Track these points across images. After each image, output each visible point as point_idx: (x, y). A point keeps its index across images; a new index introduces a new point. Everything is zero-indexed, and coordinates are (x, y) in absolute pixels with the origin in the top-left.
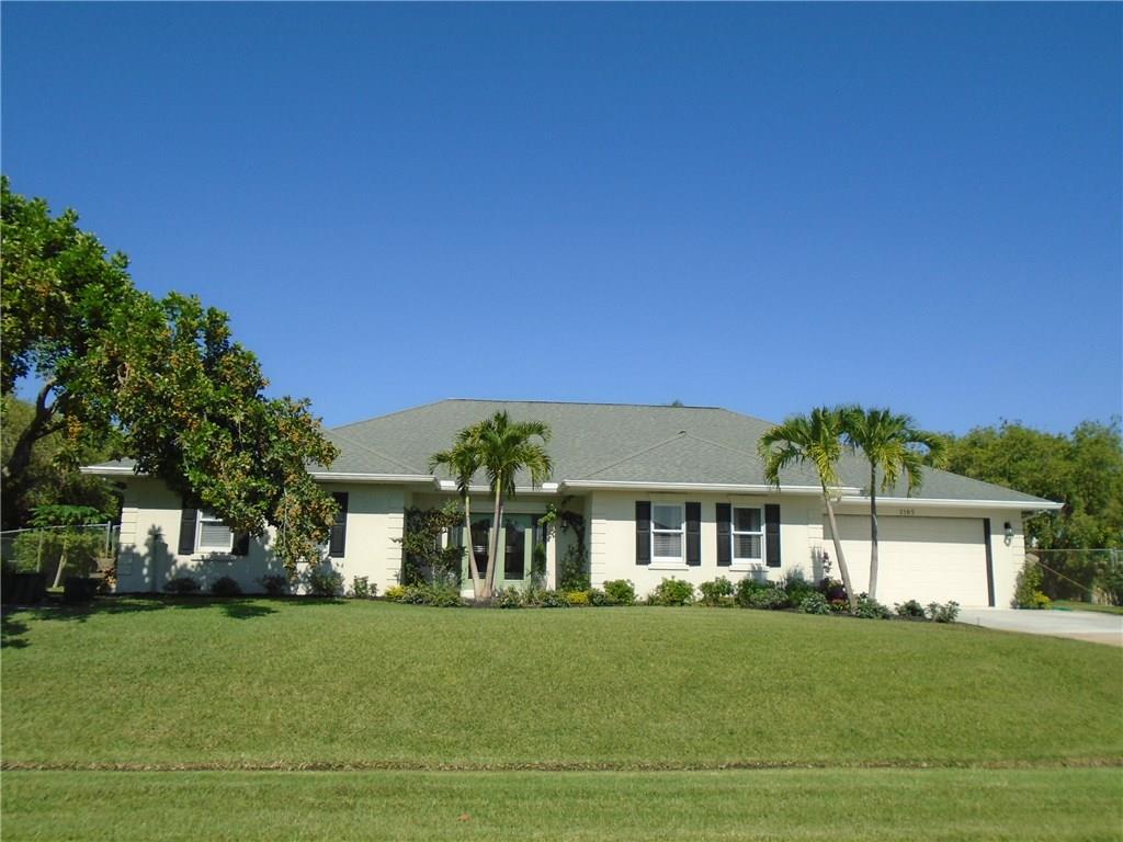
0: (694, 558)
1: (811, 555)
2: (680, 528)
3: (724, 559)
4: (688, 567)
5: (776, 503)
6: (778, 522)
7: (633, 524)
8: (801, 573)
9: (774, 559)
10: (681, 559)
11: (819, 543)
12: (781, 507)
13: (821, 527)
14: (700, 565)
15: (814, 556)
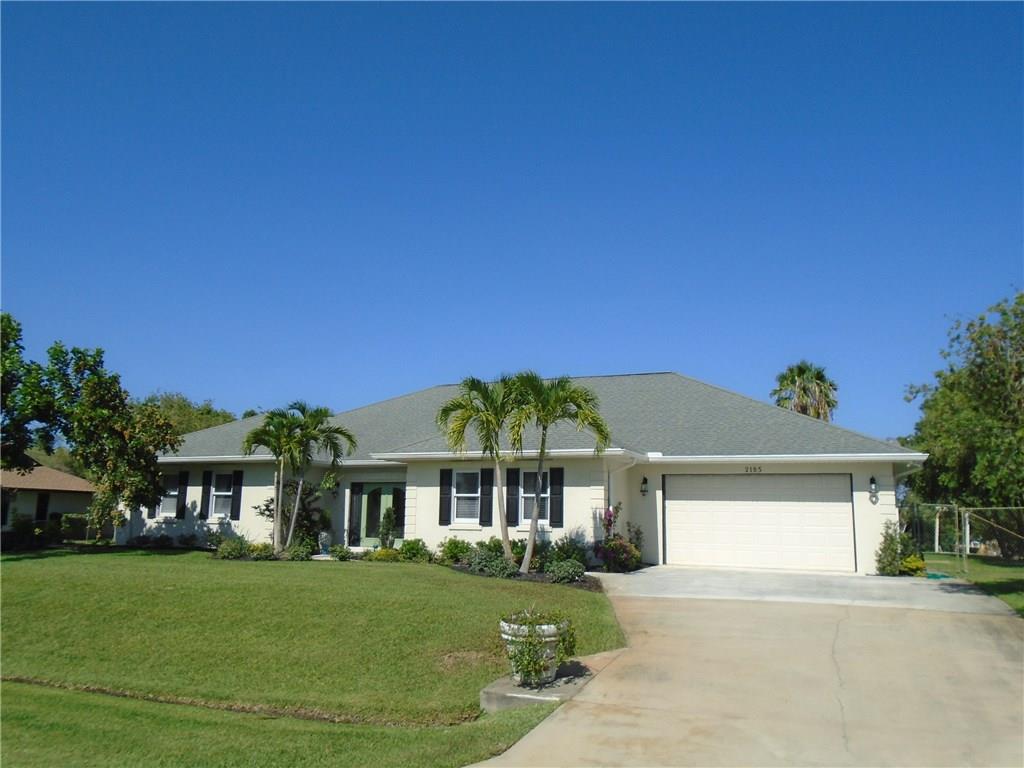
0: (486, 520)
1: (592, 515)
2: (476, 492)
3: (512, 519)
4: (480, 527)
5: (561, 466)
6: (561, 484)
7: (437, 490)
8: (582, 535)
9: (557, 521)
10: (477, 520)
11: (601, 504)
12: (565, 470)
13: (603, 487)
14: (491, 525)
15: (595, 517)
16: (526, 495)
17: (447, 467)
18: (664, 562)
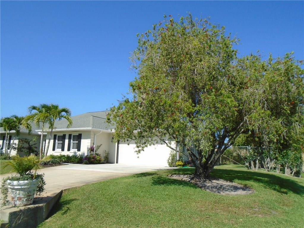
0: (63, 149)
2: (61, 141)
3: (69, 150)
4: (61, 151)
5: (81, 133)
6: (81, 139)
7: (53, 141)
8: (84, 154)
9: (79, 150)
10: (61, 149)
11: (89, 144)
12: (82, 135)
13: (90, 139)
14: (64, 151)
15: (88, 148)
16: (73, 142)
17: (55, 134)
18: (117, 162)
